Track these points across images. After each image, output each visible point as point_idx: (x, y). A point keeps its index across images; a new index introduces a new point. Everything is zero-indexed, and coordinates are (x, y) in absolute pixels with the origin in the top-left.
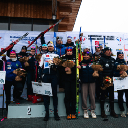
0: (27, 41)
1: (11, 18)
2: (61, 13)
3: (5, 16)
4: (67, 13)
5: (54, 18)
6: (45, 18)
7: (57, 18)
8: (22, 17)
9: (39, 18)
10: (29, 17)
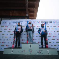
0: (15, 23)
1: (11, 16)
2: (30, 13)
3: (9, 15)
4: (33, 13)
5: (27, 15)
6: (24, 15)
7: (28, 15)
8: (15, 15)
9: (21, 15)
10: (18, 15)
